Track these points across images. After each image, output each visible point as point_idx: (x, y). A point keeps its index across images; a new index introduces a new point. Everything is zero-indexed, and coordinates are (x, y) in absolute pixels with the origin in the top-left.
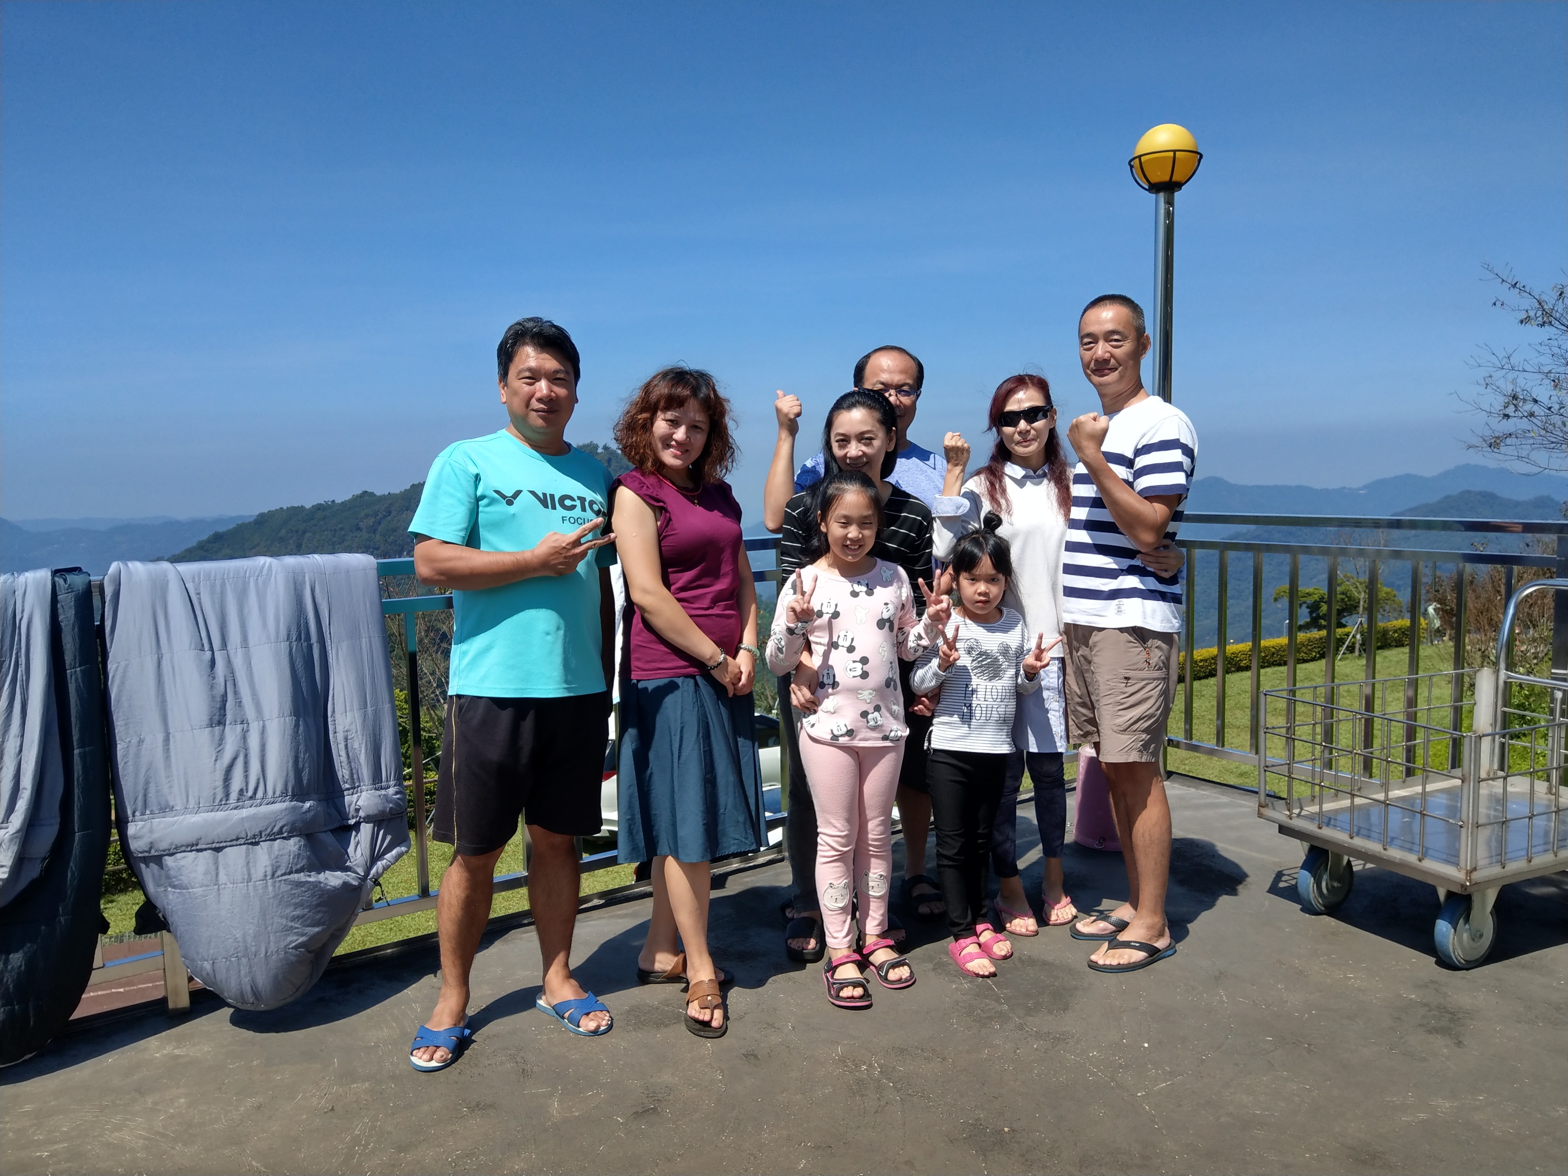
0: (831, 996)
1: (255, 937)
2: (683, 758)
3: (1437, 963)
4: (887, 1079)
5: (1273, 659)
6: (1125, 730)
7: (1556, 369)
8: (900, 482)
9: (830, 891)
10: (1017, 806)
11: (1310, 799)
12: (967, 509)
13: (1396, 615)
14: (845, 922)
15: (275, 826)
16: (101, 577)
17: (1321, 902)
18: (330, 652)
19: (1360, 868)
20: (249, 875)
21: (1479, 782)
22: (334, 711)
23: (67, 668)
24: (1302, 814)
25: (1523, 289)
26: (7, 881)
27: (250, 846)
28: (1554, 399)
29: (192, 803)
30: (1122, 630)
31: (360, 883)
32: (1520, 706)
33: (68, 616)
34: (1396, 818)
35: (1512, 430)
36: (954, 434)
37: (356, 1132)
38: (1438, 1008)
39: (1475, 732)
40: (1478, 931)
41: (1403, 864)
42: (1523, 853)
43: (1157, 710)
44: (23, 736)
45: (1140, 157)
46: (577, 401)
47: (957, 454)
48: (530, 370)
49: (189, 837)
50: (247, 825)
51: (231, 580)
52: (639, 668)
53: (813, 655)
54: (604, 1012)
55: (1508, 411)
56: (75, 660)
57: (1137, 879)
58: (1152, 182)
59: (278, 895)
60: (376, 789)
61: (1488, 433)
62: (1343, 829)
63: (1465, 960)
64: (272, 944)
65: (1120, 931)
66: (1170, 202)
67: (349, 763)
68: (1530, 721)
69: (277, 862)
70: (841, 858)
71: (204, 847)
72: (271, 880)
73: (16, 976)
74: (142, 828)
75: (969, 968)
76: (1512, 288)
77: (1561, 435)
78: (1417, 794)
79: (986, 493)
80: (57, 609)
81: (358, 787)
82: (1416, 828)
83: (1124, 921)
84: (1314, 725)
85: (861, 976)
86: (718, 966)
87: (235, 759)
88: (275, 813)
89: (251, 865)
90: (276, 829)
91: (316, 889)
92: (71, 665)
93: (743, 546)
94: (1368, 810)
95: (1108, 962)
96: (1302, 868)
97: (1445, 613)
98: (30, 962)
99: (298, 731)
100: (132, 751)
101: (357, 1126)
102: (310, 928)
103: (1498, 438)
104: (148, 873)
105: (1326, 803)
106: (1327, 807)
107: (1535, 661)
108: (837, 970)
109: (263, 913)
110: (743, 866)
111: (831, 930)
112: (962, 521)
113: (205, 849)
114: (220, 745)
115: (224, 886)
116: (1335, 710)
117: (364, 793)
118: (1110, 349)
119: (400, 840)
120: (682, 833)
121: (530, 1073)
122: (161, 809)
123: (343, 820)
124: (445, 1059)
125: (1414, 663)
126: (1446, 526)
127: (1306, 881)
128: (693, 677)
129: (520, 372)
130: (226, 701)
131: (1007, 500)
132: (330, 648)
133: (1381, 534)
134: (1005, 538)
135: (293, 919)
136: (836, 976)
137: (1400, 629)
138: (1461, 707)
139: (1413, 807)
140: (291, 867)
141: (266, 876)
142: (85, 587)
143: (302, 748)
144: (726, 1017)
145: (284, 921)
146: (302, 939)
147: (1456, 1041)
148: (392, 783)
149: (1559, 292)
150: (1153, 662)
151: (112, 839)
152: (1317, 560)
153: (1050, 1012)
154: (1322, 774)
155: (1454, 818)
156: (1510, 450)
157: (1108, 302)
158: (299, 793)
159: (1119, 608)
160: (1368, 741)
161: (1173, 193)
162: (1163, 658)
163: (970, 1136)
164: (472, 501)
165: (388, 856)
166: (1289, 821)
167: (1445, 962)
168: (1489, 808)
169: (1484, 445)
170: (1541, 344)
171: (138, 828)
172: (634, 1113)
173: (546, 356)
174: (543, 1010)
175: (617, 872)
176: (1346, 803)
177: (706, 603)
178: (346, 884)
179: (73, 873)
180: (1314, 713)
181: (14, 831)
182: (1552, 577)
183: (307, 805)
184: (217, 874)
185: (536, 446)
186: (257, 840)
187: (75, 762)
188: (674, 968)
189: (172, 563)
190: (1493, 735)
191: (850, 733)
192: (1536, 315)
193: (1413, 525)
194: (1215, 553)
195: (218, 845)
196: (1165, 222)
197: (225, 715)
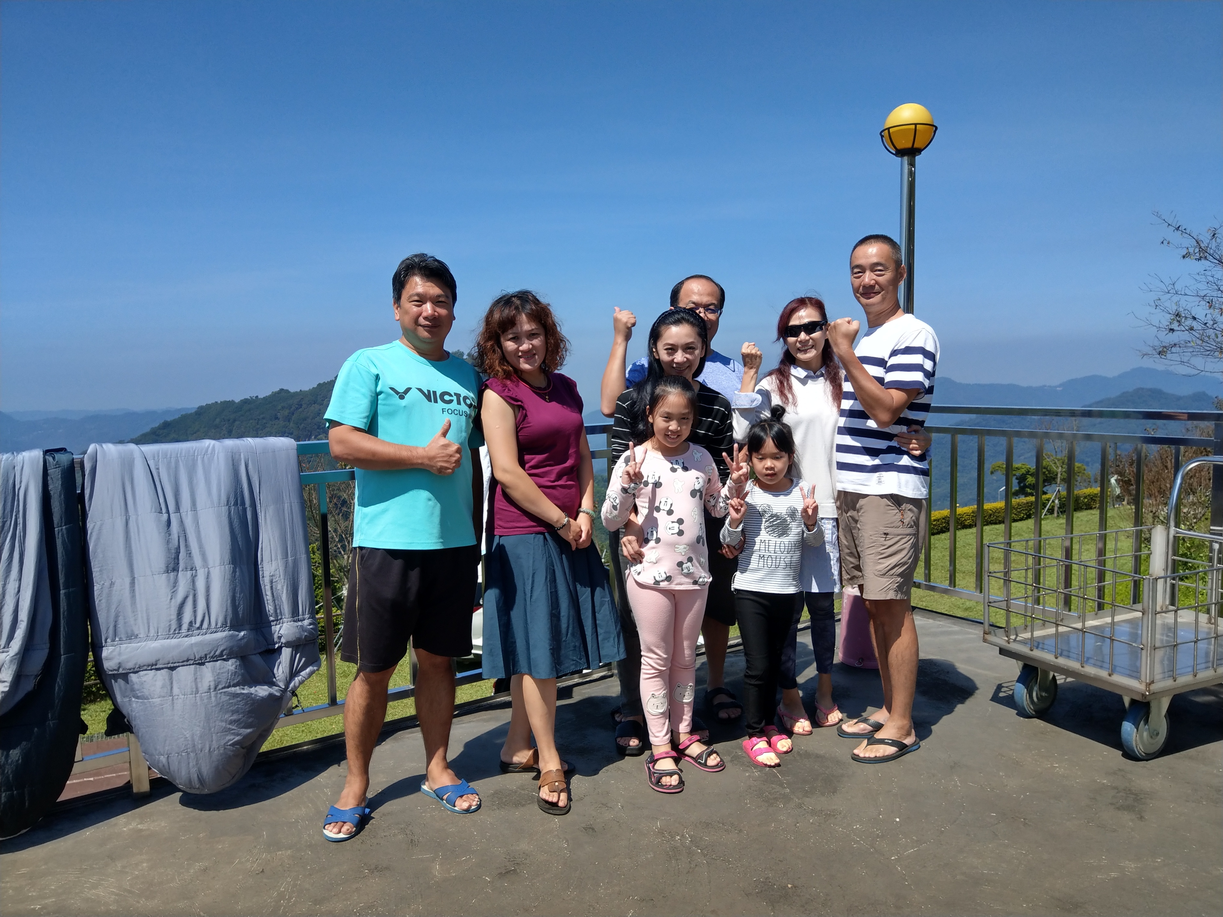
0: (651, 782)
1: (201, 737)
2: (534, 598)
3: (1123, 755)
4: (696, 846)
5: (993, 519)
6: (884, 574)
7: (1210, 293)
8: (706, 381)
9: (653, 700)
10: (798, 633)
11: (1023, 628)
12: (760, 403)
13: (1085, 484)
14: (664, 724)
15: (217, 650)
16: (82, 456)
17: (1032, 708)
18: (260, 514)
19: (1062, 681)
20: (197, 688)
21: (1156, 614)
22: (262, 560)
23: (55, 526)
24: (1017, 639)
25: (1184, 231)
26: (8, 695)
27: (198, 666)
28: (1209, 316)
29: (152, 633)
30: (882, 496)
31: (281, 694)
32: (1184, 555)
33: (56, 486)
34: (1090, 642)
35: (1176, 341)
36: (750, 344)
37: (281, 889)
38: (1124, 790)
39: (1151, 576)
40: (1155, 730)
41: (1096, 679)
42: (1190, 669)
43: (909, 559)
44: (20, 580)
45: (888, 129)
46: (454, 318)
47: (751, 360)
48: (418, 295)
49: (150, 659)
50: (195, 650)
51: (183, 458)
52: (501, 527)
53: (639, 516)
54: (474, 795)
55: (1173, 327)
56: (62, 520)
57: (891, 690)
58: (898, 148)
59: (219, 704)
60: (294, 621)
61: (1157, 343)
62: (1049, 651)
63: (1145, 753)
64: (214, 742)
65: (876, 731)
66: (912, 164)
67: (274, 600)
68: (1191, 567)
69: (218, 678)
70: (660, 674)
71: (161, 666)
72: (214, 693)
73: (14, 768)
74: (112, 652)
75: (759, 760)
76: (1176, 231)
77: (1215, 344)
78: (1107, 623)
79: (777, 389)
80: (48, 481)
81: (280, 619)
82: (1106, 650)
83: (879, 723)
84: (1026, 570)
85: (676, 768)
86: (563, 759)
87: (186, 598)
88: (217, 640)
89: (198, 680)
90: (217, 653)
91: (249, 699)
92: (58, 524)
93: (584, 430)
94: (1068, 637)
95: (867, 755)
96: (1018, 681)
97: (1124, 483)
98: (26, 756)
99: (235, 576)
100: (105, 591)
101: (282, 884)
102: (244, 730)
103: (1165, 347)
104: (118, 687)
105: (1037, 630)
106: (1037, 634)
107: (1195, 521)
108: (658, 762)
109: (208, 718)
110: (581, 681)
111: (654, 731)
112: (756, 412)
113: (163, 668)
114: (174, 587)
115: (176, 697)
116: (1042, 559)
117: (285, 624)
118: (875, 277)
119: (313, 661)
120: (534, 654)
121: (417, 843)
122: (127, 637)
123: (268, 645)
124: (351, 831)
125: (1103, 522)
126: (1127, 415)
127: (1021, 691)
128: (543, 534)
129: (411, 296)
130: (179, 553)
131: (793, 395)
132: (259, 511)
133: (1074, 422)
134: (789, 424)
135: (231, 723)
136: (656, 767)
137: (1089, 495)
138: (1140, 556)
139: (1103, 633)
140: (230, 682)
141: (210, 689)
142: (69, 463)
143: (238, 589)
144: (570, 799)
145: (224, 724)
146: (237, 738)
147: (1138, 816)
148: (307, 616)
149: (1212, 234)
150: (906, 521)
151: (89, 660)
152: (1024, 442)
153: (823, 794)
154: (1033, 609)
155: (1135, 642)
156: (1175, 357)
157: (872, 240)
158: (235, 624)
159: (880, 479)
160: (1068, 583)
161: (915, 157)
162: (914, 518)
163: (762, 891)
164: (373, 395)
165: (303, 673)
166: (1008, 645)
167: (1130, 755)
168: (1162, 634)
169: (1154, 353)
170: (1198, 274)
171: (109, 651)
172: (499, 874)
173: (429, 284)
174: (426, 793)
175: (480, 686)
176: (1052, 630)
177: (553, 477)
178: (271, 695)
179: (59, 688)
180: (1026, 560)
181: (13, 654)
182: (1207, 455)
183: (242, 633)
184: (172, 688)
185: (422, 353)
186: (203, 661)
187: (61, 599)
188: (528, 760)
189: (137, 444)
190: (1165, 578)
191: (669, 579)
192: (1194, 251)
193: (1101, 414)
194: (948, 437)
195: (172, 665)
196: (908, 179)
197: (178, 564)
